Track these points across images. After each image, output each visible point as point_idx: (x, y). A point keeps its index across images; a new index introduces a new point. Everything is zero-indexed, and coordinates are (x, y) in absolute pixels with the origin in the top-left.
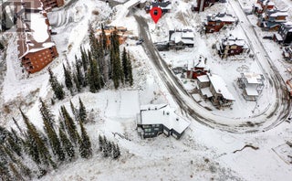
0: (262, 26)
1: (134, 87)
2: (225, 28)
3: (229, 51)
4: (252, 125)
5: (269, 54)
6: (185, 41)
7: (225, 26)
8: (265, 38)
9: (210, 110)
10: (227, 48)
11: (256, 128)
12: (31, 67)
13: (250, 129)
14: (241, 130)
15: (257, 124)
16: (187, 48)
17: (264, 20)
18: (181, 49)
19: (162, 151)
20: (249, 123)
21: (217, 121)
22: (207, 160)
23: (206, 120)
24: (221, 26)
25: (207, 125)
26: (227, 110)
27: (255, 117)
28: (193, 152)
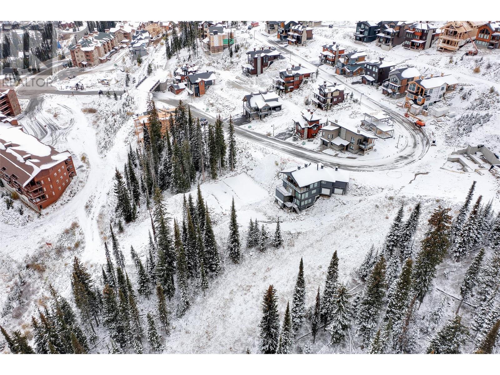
0: (343, 73)
1: (238, 169)
2: (306, 82)
3: (332, 100)
4: (406, 158)
5: (369, 96)
6: (272, 104)
7: (304, 79)
8: (353, 83)
9: (355, 158)
10: (329, 96)
11: (410, 159)
12: (43, 197)
13: (406, 161)
14: (399, 164)
15: (409, 155)
16: (274, 113)
17: (343, 65)
18: (266, 115)
19: (333, 213)
20: (401, 157)
21: (371, 165)
22: (391, 198)
23: (359, 167)
24: (301, 81)
25: (364, 171)
26: (371, 152)
27: (402, 151)
28: (370, 198)
